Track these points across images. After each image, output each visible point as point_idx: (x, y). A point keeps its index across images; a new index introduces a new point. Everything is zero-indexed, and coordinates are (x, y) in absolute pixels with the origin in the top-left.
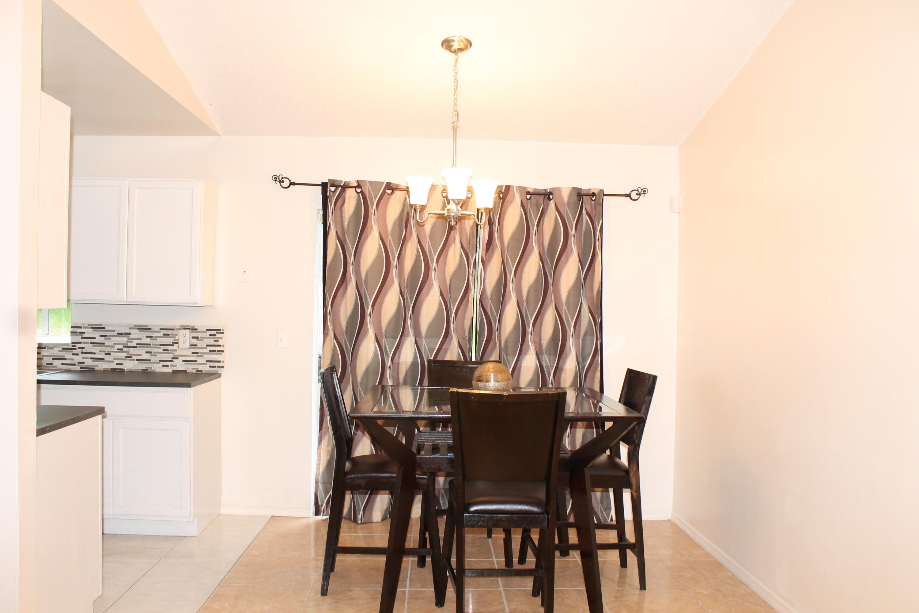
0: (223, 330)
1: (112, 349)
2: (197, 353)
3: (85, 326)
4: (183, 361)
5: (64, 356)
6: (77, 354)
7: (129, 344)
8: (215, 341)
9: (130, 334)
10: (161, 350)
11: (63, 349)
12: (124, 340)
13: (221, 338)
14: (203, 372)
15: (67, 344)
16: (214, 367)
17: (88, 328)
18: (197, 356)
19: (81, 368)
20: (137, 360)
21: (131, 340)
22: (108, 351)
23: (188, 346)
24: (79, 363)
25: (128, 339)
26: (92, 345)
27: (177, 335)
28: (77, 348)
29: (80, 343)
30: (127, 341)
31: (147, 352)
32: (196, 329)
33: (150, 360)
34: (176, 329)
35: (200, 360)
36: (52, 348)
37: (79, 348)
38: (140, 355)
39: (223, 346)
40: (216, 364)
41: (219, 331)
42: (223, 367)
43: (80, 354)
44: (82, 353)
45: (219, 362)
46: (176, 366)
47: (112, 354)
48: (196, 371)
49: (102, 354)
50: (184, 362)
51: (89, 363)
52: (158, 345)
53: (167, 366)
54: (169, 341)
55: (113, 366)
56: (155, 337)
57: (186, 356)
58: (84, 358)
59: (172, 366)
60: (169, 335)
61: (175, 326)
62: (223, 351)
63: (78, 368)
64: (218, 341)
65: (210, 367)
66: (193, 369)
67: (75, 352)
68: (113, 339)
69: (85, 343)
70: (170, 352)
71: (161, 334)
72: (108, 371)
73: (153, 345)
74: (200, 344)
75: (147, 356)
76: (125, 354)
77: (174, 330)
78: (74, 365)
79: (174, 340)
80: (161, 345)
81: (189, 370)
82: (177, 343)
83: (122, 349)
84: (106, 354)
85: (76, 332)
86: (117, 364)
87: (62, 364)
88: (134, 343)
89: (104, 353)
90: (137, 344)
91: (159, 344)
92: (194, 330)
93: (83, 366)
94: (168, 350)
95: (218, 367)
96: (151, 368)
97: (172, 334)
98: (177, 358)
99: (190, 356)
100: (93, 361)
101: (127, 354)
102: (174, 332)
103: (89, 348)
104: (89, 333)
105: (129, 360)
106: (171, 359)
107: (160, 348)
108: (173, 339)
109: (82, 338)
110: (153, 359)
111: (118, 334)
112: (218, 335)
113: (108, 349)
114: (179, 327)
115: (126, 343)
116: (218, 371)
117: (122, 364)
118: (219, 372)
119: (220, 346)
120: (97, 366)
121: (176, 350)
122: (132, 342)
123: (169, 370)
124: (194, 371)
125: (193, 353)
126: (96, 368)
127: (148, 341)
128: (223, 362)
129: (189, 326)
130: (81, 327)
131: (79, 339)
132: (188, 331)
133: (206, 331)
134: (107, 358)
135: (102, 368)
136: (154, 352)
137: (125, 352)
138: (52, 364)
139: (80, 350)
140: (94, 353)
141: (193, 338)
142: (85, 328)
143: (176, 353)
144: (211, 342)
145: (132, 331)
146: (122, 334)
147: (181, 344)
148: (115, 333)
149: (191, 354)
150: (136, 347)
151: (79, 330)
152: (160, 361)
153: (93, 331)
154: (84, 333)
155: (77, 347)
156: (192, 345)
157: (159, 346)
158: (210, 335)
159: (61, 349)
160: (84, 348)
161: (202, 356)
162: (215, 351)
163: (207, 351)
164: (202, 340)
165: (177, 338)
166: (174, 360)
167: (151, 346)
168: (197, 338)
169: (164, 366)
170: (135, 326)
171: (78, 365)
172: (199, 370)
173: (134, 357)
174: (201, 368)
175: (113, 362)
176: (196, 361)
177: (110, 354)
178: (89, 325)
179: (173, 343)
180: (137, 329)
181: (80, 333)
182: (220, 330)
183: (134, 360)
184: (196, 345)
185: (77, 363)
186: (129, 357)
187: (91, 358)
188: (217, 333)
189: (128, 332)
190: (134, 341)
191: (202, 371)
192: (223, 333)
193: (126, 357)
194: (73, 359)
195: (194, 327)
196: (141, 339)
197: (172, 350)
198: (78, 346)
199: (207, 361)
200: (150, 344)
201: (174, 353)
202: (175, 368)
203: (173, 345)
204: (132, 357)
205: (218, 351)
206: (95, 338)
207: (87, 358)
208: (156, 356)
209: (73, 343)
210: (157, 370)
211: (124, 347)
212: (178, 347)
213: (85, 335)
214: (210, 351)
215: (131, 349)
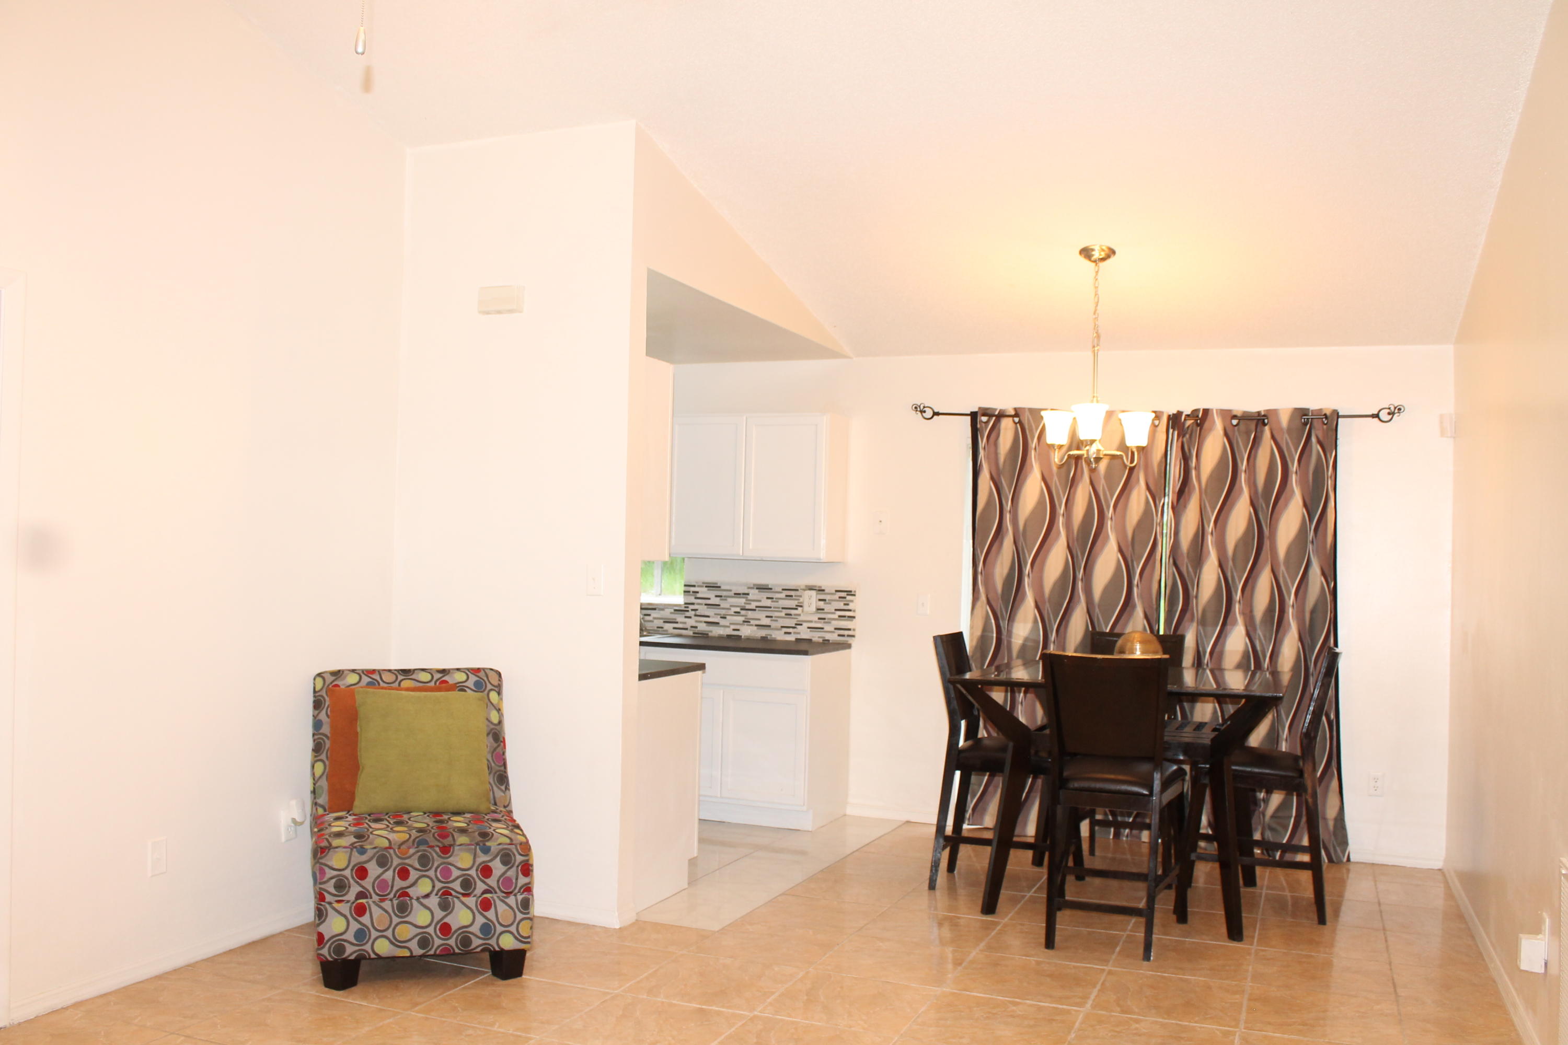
0: (855, 592)
1: (728, 612)
2: (824, 619)
3: (699, 584)
4: (809, 628)
5: (675, 619)
6: (690, 617)
7: (748, 607)
8: (845, 604)
9: (748, 594)
10: (783, 614)
11: (675, 610)
12: (741, 601)
13: (852, 601)
14: (831, 642)
15: (680, 605)
16: (843, 636)
17: (702, 586)
18: (825, 622)
19: (694, 633)
20: (756, 625)
21: (749, 601)
22: (724, 615)
23: (814, 610)
24: (692, 627)
25: (746, 600)
26: (706, 607)
27: (801, 596)
28: (690, 610)
29: (693, 604)
30: (745, 603)
31: (767, 617)
32: (823, 590)
33: (770, 626)
34: (801, 589)
35: (827, 628)
36: (663, 610)
37: (692, 610)
38: (759, 619)
39: (854, 611)
40: (846, 633)
41: (849, 593)
42: (853, 636)
43: (693, 617)
44: (696, 615)
45: (849, 630)
46: (799, 633)
47: (728, 617)
48: (823, 640)
49: (717, 617)
50: (809, 630)
51: (702, 627)
52: (778, 608)
53: (790, 633)
54: (792, 603)
55: (729, 631)
56: (776, 598)
57: (811, 622)
58: (697, 621)
59: (795, 633)
60: (792, 596)
61: (799, 586)
62: (854, 617)
63: (690, 633)
64: (848, 604)
65: (839, 635)
66: (819, 637)
67: (687, 614)
68: (730, 600)
69: (699, 604)
70: (793, 616)
71: (783, 595)
72: (723, 638)
73: (774, 608)
74: (828, 608)
75: (766, 621)
76: (743, 619)
77: (797, 590)
78: (686, 629)
79: (798, 603)
80: (783, 608)
81: (815, 639)
82: (801, 606)
83: (739, 613)
84: (721, 617)
85: (689, 592)
86: (734, 630)
87: (674, 628)
88: (753, 605)
89: (719, 616)
90: (757, 607)
91: (781, 607)
92: (821, 590)
93: (696, 630)
94: (791, 615)
95: (849, 636)
96: (771, 635)
97: (795, 596)
98: (801, 625)
99: (816, 622)
100: (707, 625)
101: (746, 618)
102: (798, 593)
103: (703, 610)
104: (702, 592)
105: (747, 625)
106: (794, 626)
107: (781, 612)
108: (797, 601)
109: (696, 598)
110: (773, 625)
111: (735, 594)
112: (849, 598)
113: (723, 612)
114: (804, 588)
115: (743, 605)
116: (847, 641)
117: (738, 630)
118: (849, 642)
119: (850, 610)
120: (711, 632)
121: (799, 615)
122: (750, 604)
123: (791, 638)
124: (821, 640)
125: (819, 619)
126: (710, 634)
127: (768, 603)
128: (854, 630)
129: (815, 586)
130: (694, 586)
131: (692, 599)
132: (813, 593)
133: (834, 592)
134: (722, 622)
135: (717, 634)
136: (776, 617)
137: (743, 616)
138: (662, 628)
139: (693, 612)
140: (708, 617)
141: (820, 600)
142: (699, 586)
143: (800, 618)
144: (841, 605)
145: (751, 592)
146: (739, 594)
147: (806, 608)
148: (732, 594)
149: (817, 619)
150: (755, 610)
151: (692, 589)
152: (782, 627)
153: (708, 590)
154: (698, 592)
155: (689, 609)
156: (818, 609)
157: (781, 609)
158: (840, 597)
159: (672, 611)
160: (697, 610)
161: (830, 623)
162: (844, 616)
163: (836, 616)
164: (830, 604)
165: (801, 600)
166: (798, 627)
167: (772, 609)
168: (824, 600)
169: (786, 633)
170: (754, 585)
171: (690, 630)
172: (827, 639)
173: (752, 622)
174: (828, 636)
175: (729, 627)
176: (822, 628)
177: (725, 618)
178: (703, 583)
179: (797, 606)
180: (757, 588)
181: (694, 592)
182: (851, 591)
183: (752, 625)
184: (823, 609)
185: (689, 628)
186: (746, 622)
187: (705, 622)
188: (847, 595)
189: (746, 592)
190: (752, 603)
191: (828, 640)
192: (854, 595)
193: (744, 621)
194: (685, 623)
195: (821, 587)
196: (760, 601)
197: (795, 615)
198: (691, 607)
199: (836, 629)
200: (770, 607)
201: (797, 618)
202: (799, 637)
203: (797, 609)
204: (749, 622)
205: (849, 617)
206: (709, 599)
207: (701, 622)
208: (777, 621)
209: (686, 604)
210: (779, 638)
211: (742, 609)
212: (803, 611)
213: (699, 595)
214: (839, 616)
215: (750, 612)
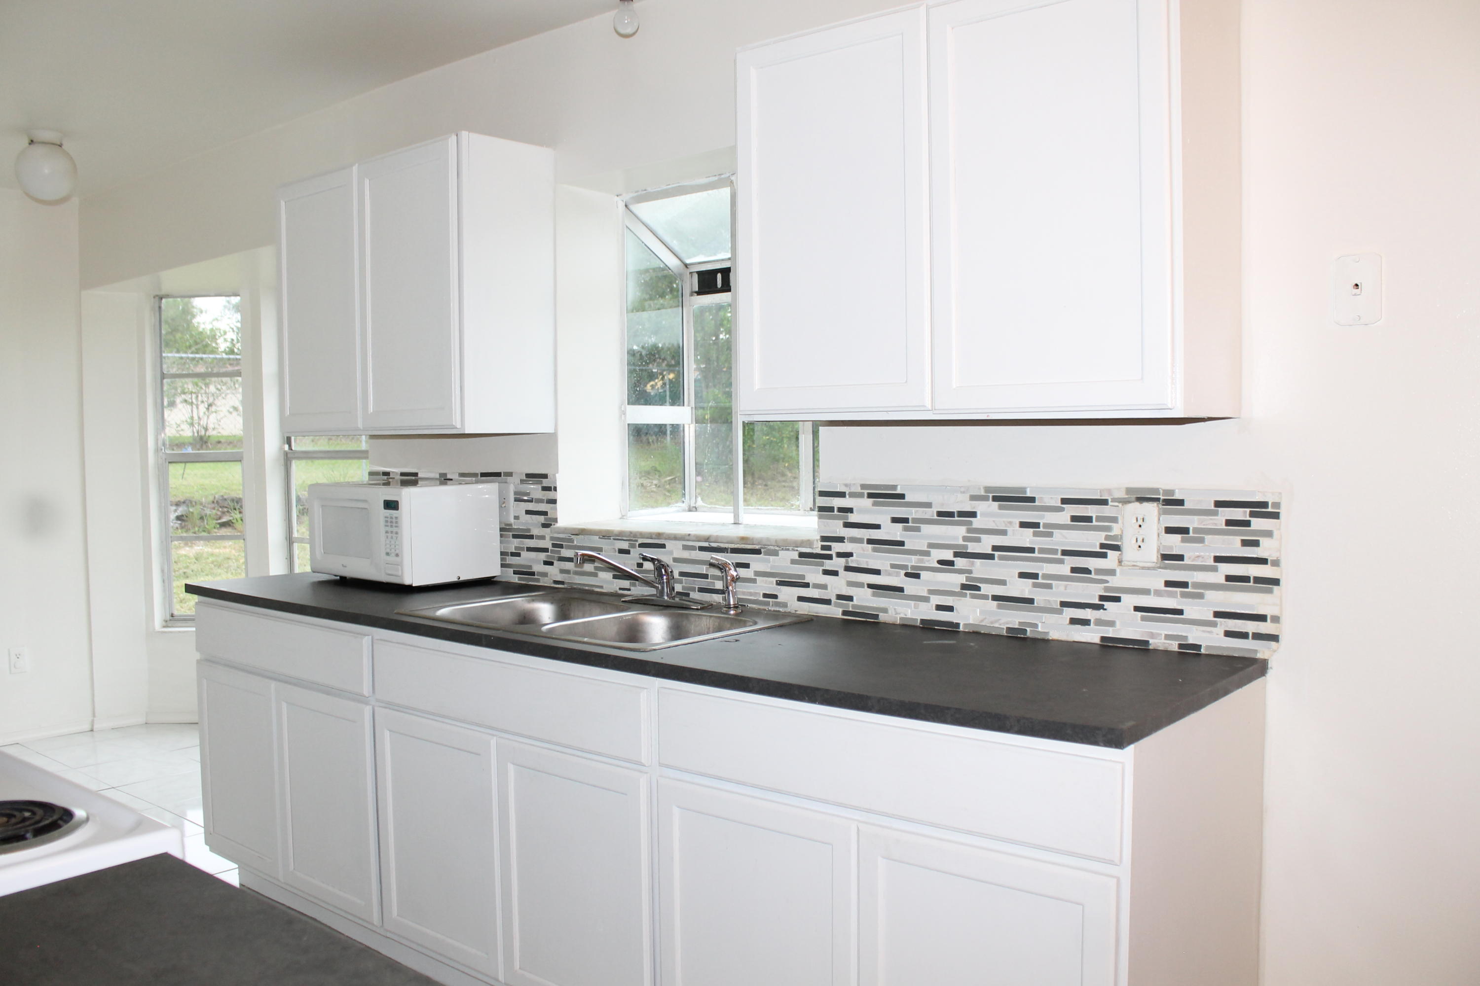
0: (1277, 505)
1: (922, 561)
2: (1184, 585)
3: (853, 490)
4: (1137, 609)
5: (803, 577)
6: (835, 573)
7: (972, 548)
8: (1245, 543)
9: (973, 514)
10: (1065, 570)
11: (802, 555)
12: (956, 533)
13: (1269, 534)
14: (1203, 651)
15: (809, 543)
16: (1243, 635)
17: (860, 495)
18: (1184, 595)
19: (845, 613)
20: (995, 598)
21: (975, 535)
22: (913, 567)
23: (1154, 557)
24: (840, 597)
25: (969, 531)
26: (871, 546)
27: (1114, 520)
28: (834, 556)
29: (840, 540)
30: (965, 539)
31: (1023, 575)
32: (1181, 502)
33: (1030, 601)
34: (1114, 500)
35: (1193, 610)
36: (775, 553)
37: (840, 555)
38: (1003, 582)
39: (1276, 563)
40: (1251, 627)
41: (1259, 509)
42: (1274, 638)
43: (841, 572)
44: (848, 569)
45: (1262, 618)
46: (1111, 624)
47: (923, 574)
48: (1181, 646)
49: (898, 575)
50: (1139, 614)
51: (864, 599)
52: (1055, 551)
53: (1085, 622)
54: (1091, 540)
55: (926, 612)
56: (1046, 525)
57: (1146, 592)
58: (851, 584)
59: (1100, 622)
60: (1088, 519)
61: (1109, 491)
62: (1276, 582)
63: (835, 612)
64: (1256, 544)
65: (1229, 634)
66: (1168, 637)
67: (829, 565)
68: (926, 529)
69: (853, 540)
70: (1093, 576)
71: (1064, 517)
72: (914, 627)
73: (1042, 551)
74: (1191, 552)
75: (1022, 588)
76: (962, 579)
77: (1104, 502)
78: (827, 602)
79: (1107, 538)
80: (1065, 553)
81: (1158, 643)
82: (1117, 548)
83: (951, 563)
84: (907, 575)
85: (831, 509)
86: (939, 608)
87: (801, 599)
88: (985, 545)
89: (903, 572)
90: (995, 548)
91: (1060, 548)
92: (1173, 503)
93: (850, 607)
94: (1087, 571)
95: (1258, 636)
96: (1036, 626)
97: (1099, 519)
98: (1117, 599)
99: (1158, 593)
100: (874, 595)
101: (968, 579)
102: (1105, 511)
103: (864, 555)
104: (863, 511)
105: (973, 597)
106: (1097, 601)
107: (1061, 562)
108: (1103, 534)
109: (848, 525)
110: (1041, 597)
111: (940, 514)
112: (1258, 524)
113: (912, 561)
114: (1122, 495)
115: (961, 542)
116: (1256, 651)
117: (950, 609)
118: (1259, 656)
119: (1263, 561)
120: (885, 610)
121: (1112, 572)
122: (978, 540)
123: (1091, 636)
124: (1174, 646)
125: (1168, 584)
126: (883, 617)
127: (1026, 538)
128: (1276, 619)
129: (1156, 491)
130: (842, 495)
131: (836, 528)
132: (1151, 509)
133: (1212, 507)
134: (911, 587)
135: (898, 617)
136: (1046, 576)
137: (960, 572)
138: (775, 597)
139: (842, 561)
140: (877, 572)
141: (1170, 530)
142: (853, 495)
143: (1115, 582)
144: (1233, 546)
145: (980, 507)
146: (950, 514)
147: (1130, 552)
148: (931, 513)
149: (1161, 586)
150: (990, 557)
151: (837, 502)
152: (1064, 604)
153: (874, 504)
154: (850, 510)
155: (833, 552)
156: (1165, 557)
157: (1059, 556)
158: (1229, 523)
159: (795, 556)
160: (849, 555)
161: (1201, 596)
162: (1246, 579)
163: (1218, 578)
164: (1201, 541)
165: (1116, 529)
166: (1107, 604)
167: (1036, 555)
168: (1184, 531)
169: (1074, 621)
170: (988, 489)
171: (837, 605)
172: (1191, 641)
173: (987, 589)
174: (1194, 636)
175: (926, 599)
176: (1180, 612)
177: (917, 576)
178: (863, 486)
179: (1103, 546)
180: (995, 499)
181: (842, 510)
182: (1264, 504)
183: (985, 597)
184: (1180, 558)
185: (834, 599)
186: (971, 587)
187: (870, 586)
188: (1252, 514)
189: (967, 508)
190: (983, 537)
191: (1198, 647)
192: (1276, 516)
193: (964, 587)
194: (824, 587)
195: (1172, 492)
196: (1003, 532)
197: (1099, 571)
198: (837, 547)
199: (1217, 614)
200: (1031, 550)
201: (1107, 582)
202: (1110, 633)
203: (1104, 556)
204: (978, 589)
205: (1258, 580)
206: (877, 527)
207: (859, 585)
208: (1049, 586)
209: (824, 539)
210: (1054, 635)
211: (956, 555)
212: (1120, 562)
213: (853, 518)
214: (1229, 578)
215: (978, 562)
